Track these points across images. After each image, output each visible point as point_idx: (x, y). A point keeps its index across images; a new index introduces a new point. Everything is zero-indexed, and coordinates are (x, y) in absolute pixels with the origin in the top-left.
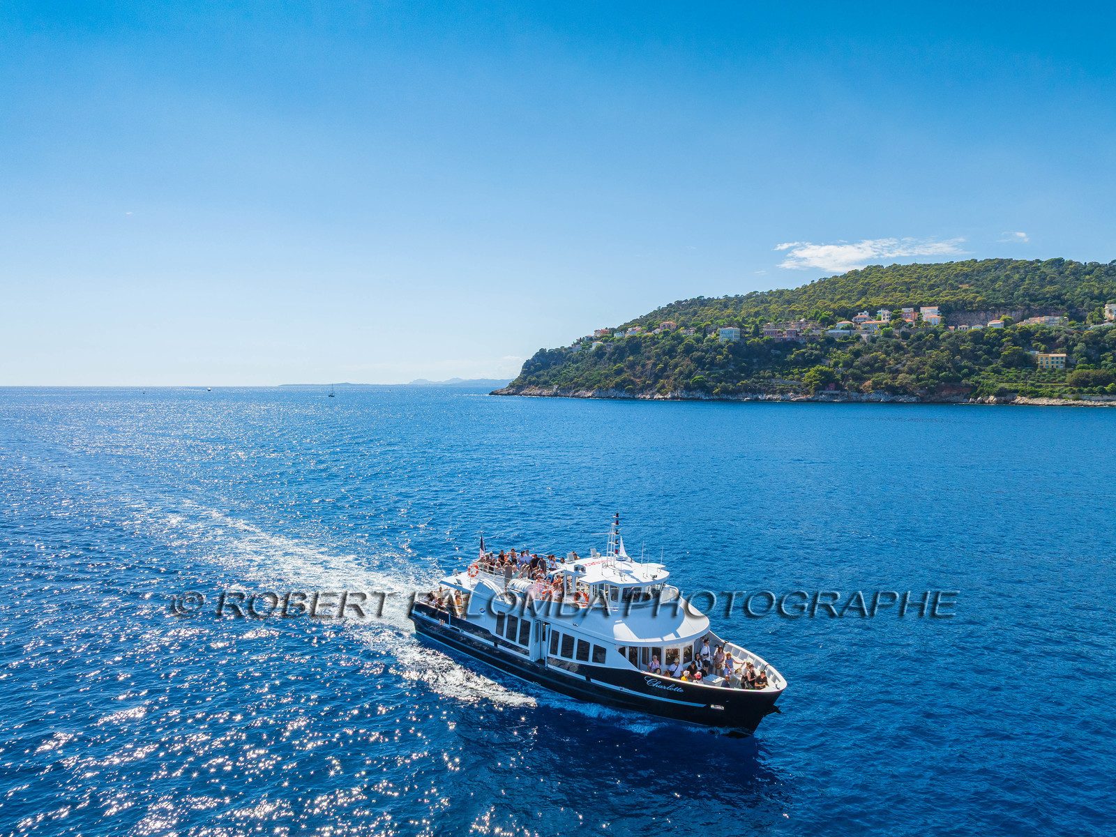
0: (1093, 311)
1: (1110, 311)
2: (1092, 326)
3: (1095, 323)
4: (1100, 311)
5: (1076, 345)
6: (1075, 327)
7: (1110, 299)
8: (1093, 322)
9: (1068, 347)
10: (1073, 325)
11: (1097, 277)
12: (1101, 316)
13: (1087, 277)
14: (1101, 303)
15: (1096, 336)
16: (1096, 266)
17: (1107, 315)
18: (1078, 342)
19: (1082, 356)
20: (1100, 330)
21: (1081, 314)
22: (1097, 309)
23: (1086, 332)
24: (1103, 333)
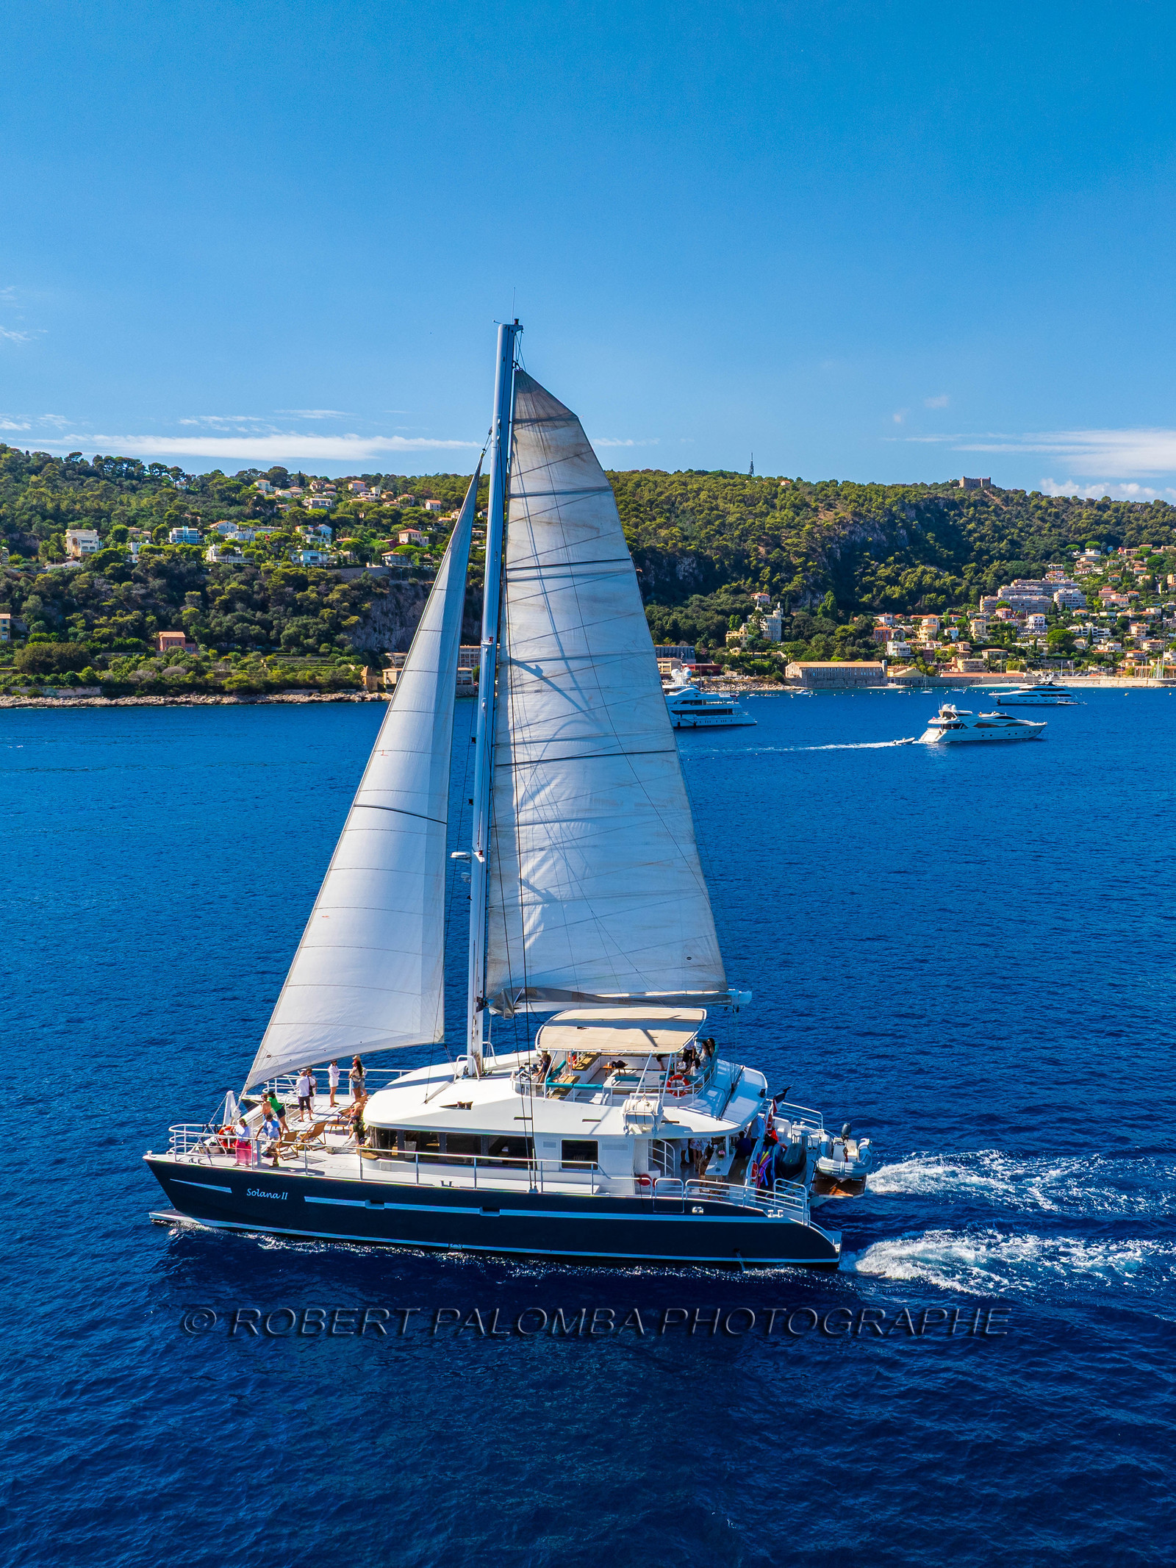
0: (48, 538)
1: (75, 542)
2: (49, 566)
3: (52, 560)
4: (59, 540)
5: (26, 599)
6: (21, 566)
7: (72, 520)
8: (49, 559)
9: (13, 601)
10: (17, 562)
11: (49, 480)
12: (61, 549)
13: (34, 478)
14: (60, 526)
15: (57, 583)
16: (47, 459)
17: (70, 547)
18: (29, 592)
19: (37, 619)
20: (61, 574)
21: (28, 543)
22: (53, 535)
23: (41, 577)
24: (68, 578)
